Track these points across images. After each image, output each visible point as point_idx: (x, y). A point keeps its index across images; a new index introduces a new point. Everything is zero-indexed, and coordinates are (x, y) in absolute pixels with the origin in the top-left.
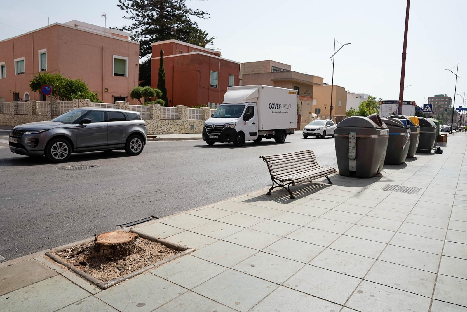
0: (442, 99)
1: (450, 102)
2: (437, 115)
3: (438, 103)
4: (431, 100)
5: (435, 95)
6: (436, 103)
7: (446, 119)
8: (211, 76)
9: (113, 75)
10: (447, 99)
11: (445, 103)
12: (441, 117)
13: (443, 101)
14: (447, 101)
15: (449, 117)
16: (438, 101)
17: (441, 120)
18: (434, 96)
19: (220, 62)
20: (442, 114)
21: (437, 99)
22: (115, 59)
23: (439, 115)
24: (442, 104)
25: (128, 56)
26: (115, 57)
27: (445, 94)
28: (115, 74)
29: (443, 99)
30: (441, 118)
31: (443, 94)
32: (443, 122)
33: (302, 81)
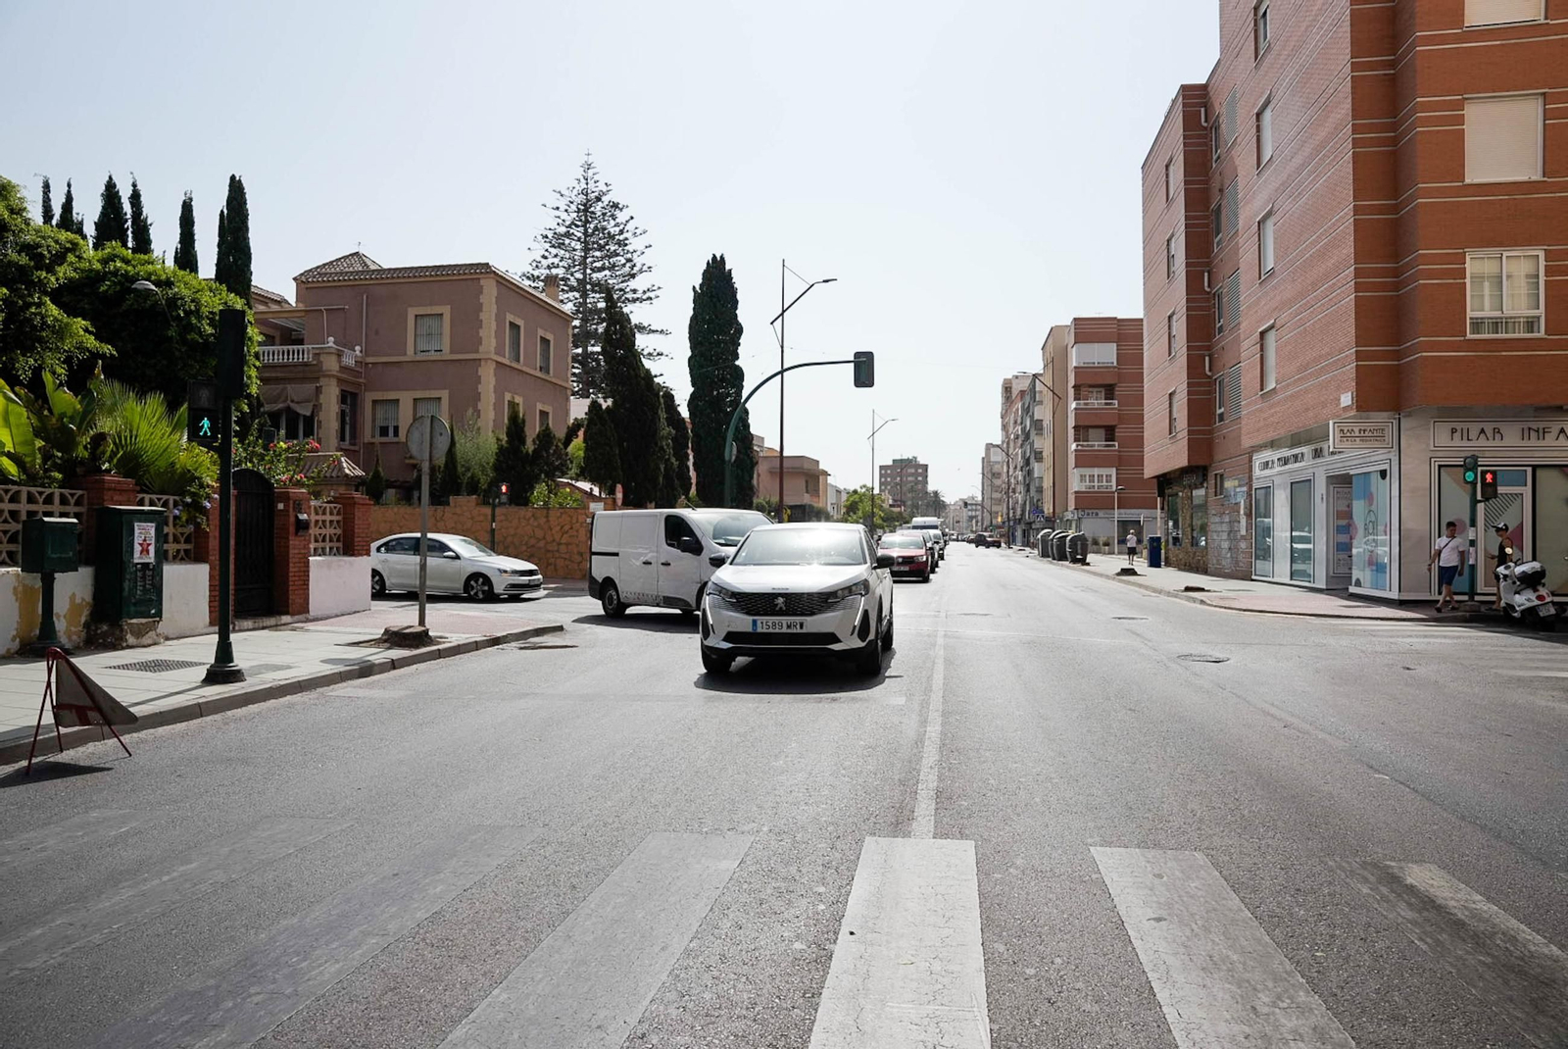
0: (909, 470)
1: (925, 477)
3: (902, 480)
4: (886, 472)
5: (894, 461)
6: (899, 478)
10: (920, 471)
11: (916, 471)
13: (912, 475)
14: (920, 474)
16: (902, 476)
18: (891, 463)
21: (898, 470)
27: (915, 458)
29: (913, 471)
31: (909, 458)
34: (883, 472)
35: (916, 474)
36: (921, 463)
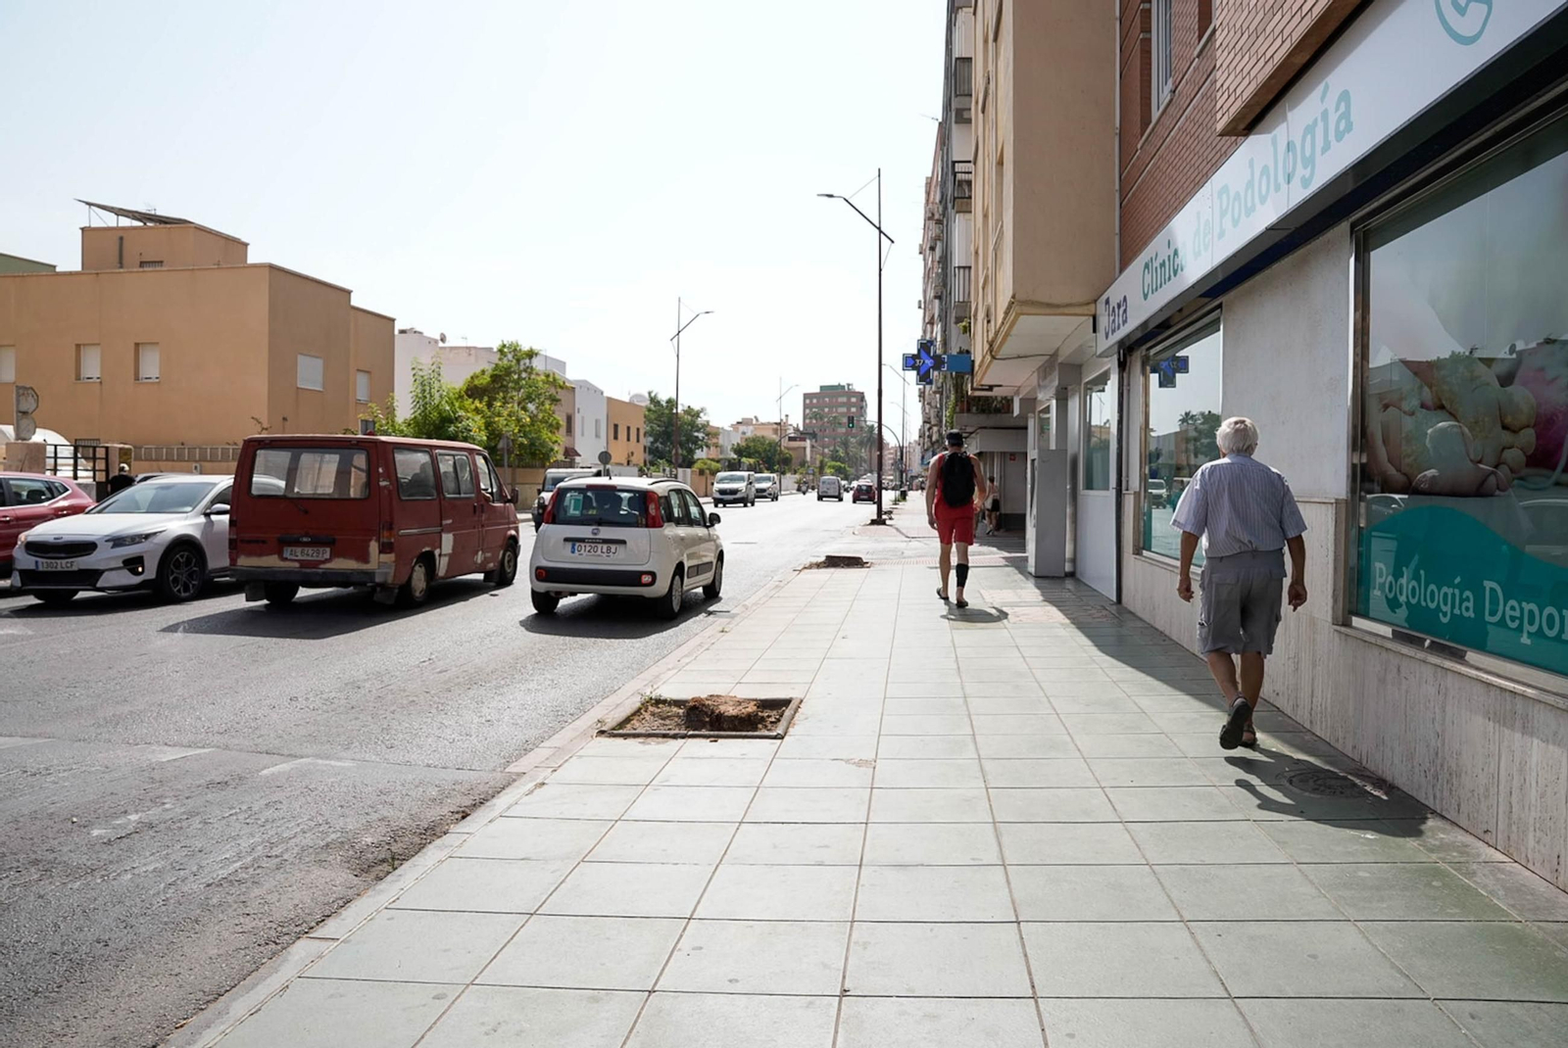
0: (840, 400)
1: (862, 408)
2: (832, 448)
3: (830, 412)
4: (811, 401)
5: (821, 387)
6: (826, 410)
7: (857, 459)
10: (854, 400)
11: (849, 399)
12: (841, 453)
13: (842, 405)
14: (854, 405)
15: (863, 455)
16: (831, 407)
17: (842, 463)
18: (818, 390)
20: (845, 444)
21: (827, 399)
23: (838, 448)
24: (842, 414)
27: (849, 385)
29: (844, 399)
30: (842, 455)
31: (842, 384)
32: (848, 469)
34: (808, 401)
35: (849, 405)
36: (857, 390)
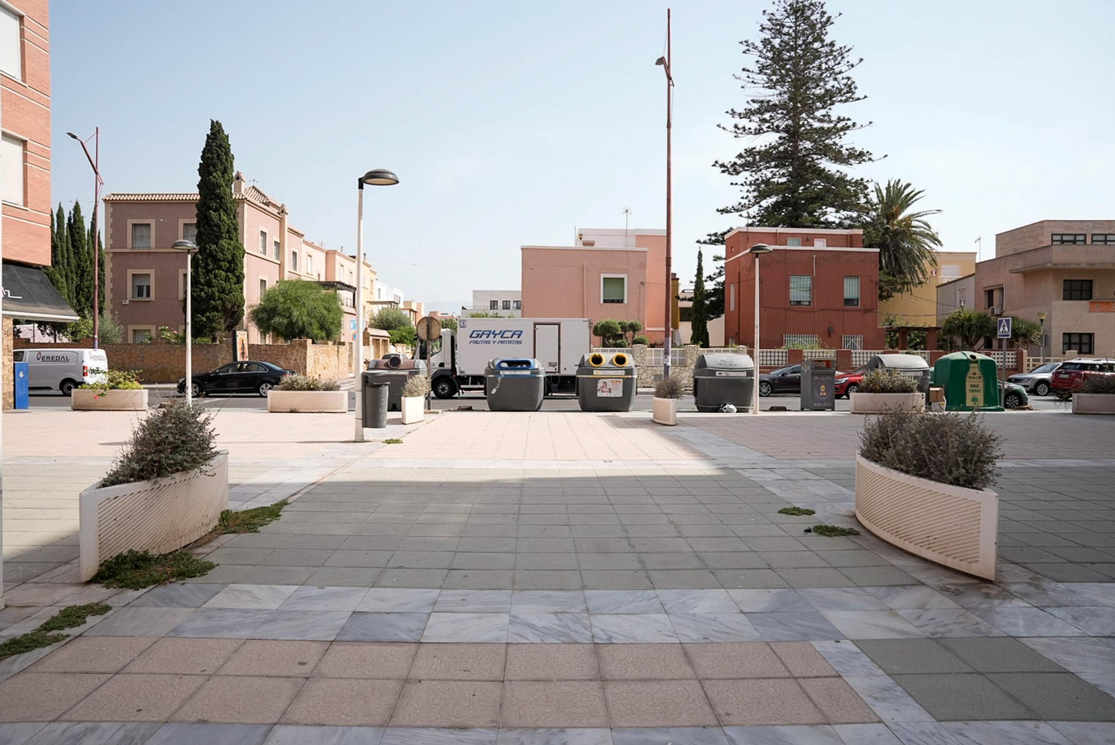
8: (792, 285)
9: (602, 302)
19: (814, 257)
22: (604, 278)
25: (626, 271)
26: (603, 276)
28: (605, 301)
33: (1084, 265)
